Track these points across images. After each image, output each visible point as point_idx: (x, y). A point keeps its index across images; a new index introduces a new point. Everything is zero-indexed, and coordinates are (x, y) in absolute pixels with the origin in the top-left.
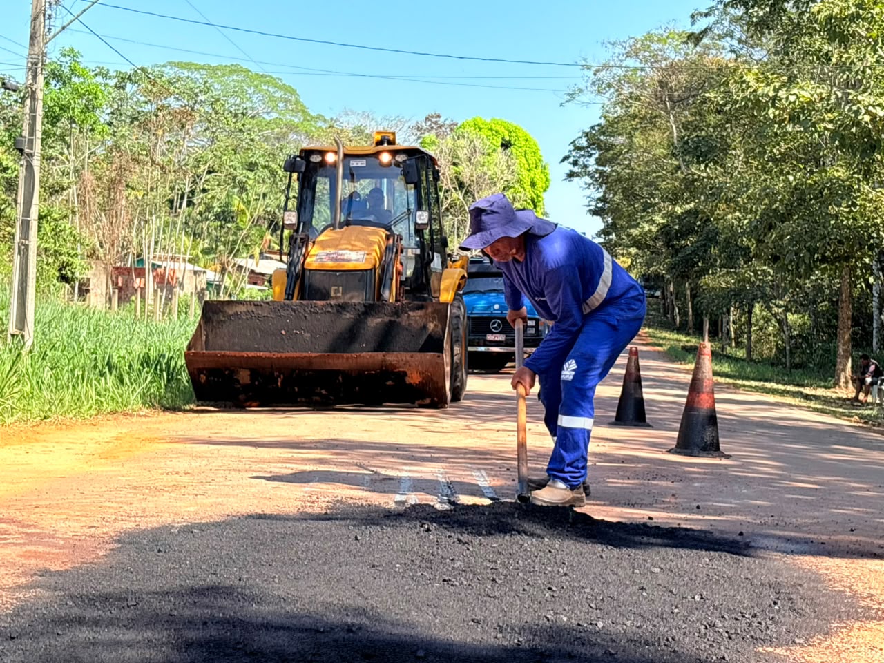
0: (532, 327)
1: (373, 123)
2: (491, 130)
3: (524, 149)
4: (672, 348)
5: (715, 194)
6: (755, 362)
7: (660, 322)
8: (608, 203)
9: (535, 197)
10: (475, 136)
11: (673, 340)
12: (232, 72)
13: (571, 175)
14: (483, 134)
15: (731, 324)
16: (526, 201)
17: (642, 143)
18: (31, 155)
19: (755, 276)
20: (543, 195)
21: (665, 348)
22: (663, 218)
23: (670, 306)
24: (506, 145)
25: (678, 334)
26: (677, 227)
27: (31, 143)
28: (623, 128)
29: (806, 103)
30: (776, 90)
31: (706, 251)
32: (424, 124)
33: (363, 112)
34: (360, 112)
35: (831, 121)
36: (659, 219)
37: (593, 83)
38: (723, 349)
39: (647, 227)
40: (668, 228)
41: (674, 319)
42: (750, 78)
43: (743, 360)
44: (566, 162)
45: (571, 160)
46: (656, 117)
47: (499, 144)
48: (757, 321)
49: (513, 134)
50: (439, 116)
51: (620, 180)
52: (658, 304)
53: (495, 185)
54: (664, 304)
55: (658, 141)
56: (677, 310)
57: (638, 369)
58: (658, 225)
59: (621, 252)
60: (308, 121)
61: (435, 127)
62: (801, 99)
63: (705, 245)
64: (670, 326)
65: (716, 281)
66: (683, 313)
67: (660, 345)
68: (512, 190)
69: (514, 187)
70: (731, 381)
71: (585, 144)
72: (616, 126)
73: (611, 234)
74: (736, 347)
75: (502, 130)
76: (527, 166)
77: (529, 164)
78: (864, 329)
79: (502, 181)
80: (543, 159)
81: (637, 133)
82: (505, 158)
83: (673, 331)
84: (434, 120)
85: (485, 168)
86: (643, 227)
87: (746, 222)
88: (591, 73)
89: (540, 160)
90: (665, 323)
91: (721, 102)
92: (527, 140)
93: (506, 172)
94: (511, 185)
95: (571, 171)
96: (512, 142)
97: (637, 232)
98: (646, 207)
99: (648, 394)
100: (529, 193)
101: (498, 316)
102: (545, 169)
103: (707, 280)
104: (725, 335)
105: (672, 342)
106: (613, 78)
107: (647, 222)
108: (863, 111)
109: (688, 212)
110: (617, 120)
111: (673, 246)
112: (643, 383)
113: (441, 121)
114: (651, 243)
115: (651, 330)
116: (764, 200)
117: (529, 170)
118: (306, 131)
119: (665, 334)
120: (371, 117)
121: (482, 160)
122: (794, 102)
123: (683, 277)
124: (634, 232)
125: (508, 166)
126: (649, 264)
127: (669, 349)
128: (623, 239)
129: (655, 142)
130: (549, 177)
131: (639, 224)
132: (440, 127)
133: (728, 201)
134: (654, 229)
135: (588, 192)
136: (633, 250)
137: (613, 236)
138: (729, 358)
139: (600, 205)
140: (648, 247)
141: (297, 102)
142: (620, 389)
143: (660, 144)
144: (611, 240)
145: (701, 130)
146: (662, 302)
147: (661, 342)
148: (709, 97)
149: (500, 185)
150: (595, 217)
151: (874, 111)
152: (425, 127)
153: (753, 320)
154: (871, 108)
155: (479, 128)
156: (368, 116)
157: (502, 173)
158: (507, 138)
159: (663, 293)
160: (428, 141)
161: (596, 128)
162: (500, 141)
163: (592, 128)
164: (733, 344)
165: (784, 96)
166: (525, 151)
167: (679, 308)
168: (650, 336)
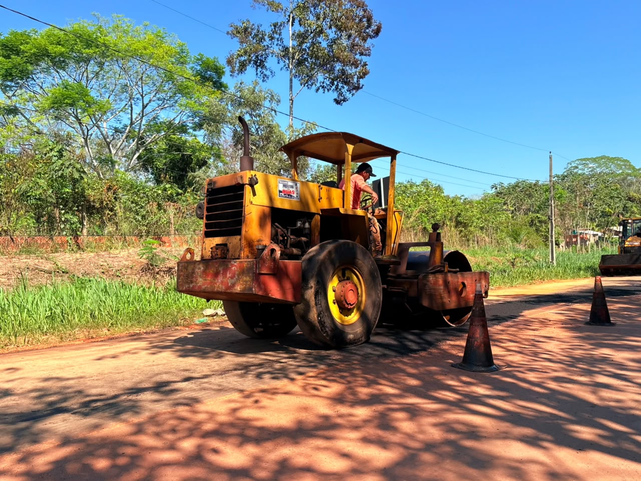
12: (602, 159)
18: (552, 219)
27: (552, 217)
141: (630, 165)
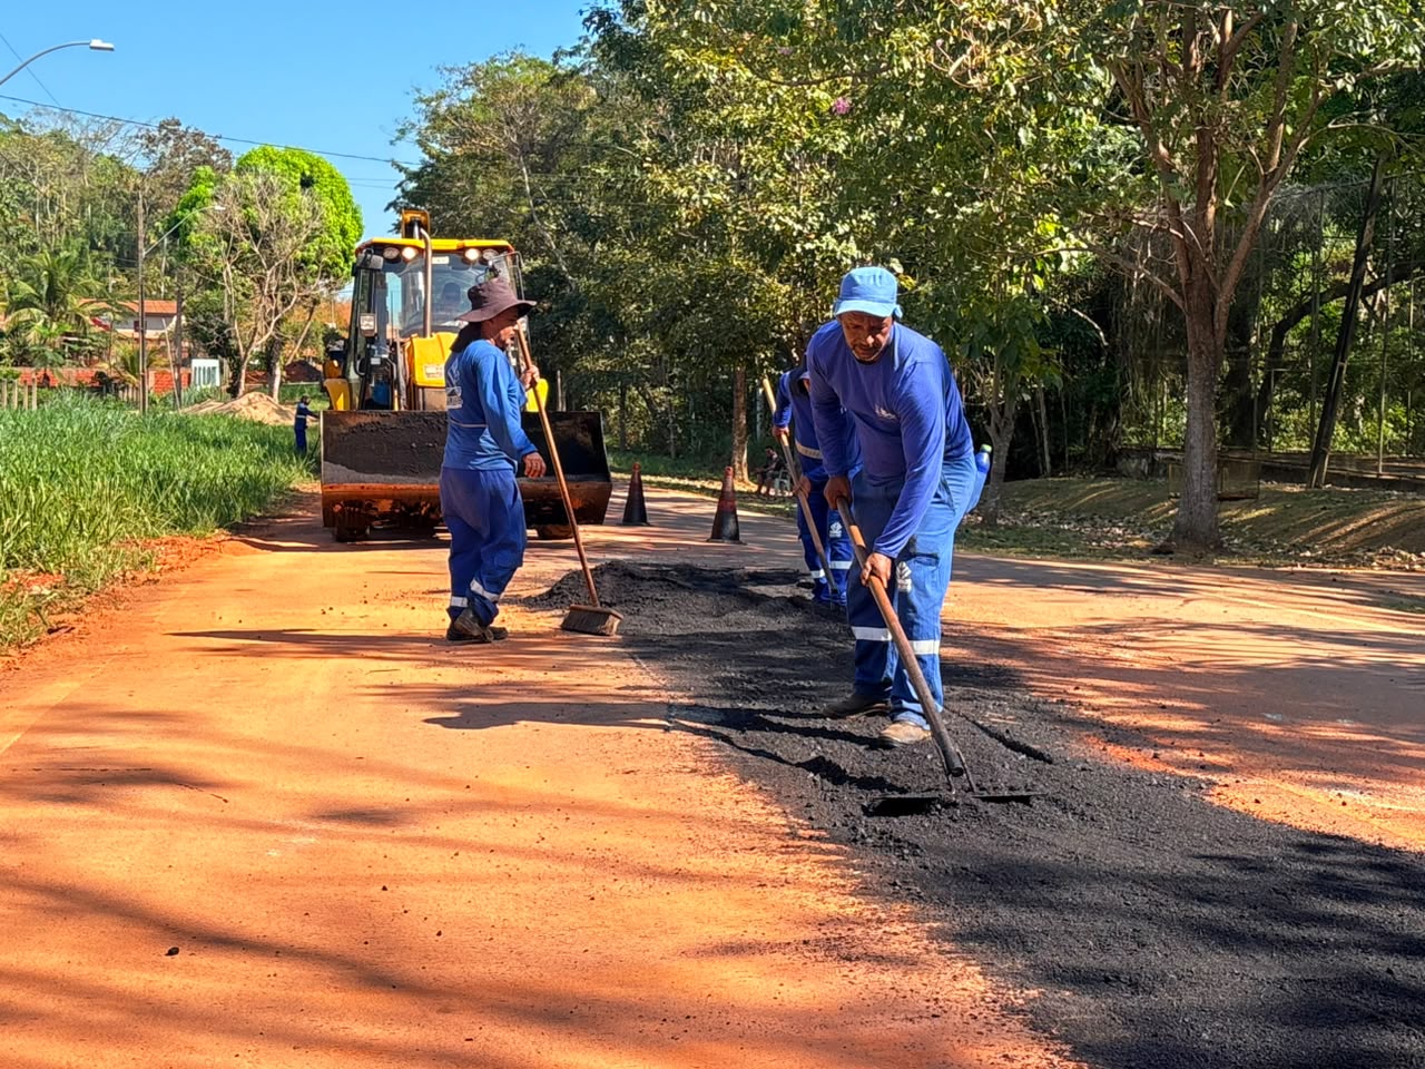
2: (287, 163)
3: (330, 187)
9: (347, 248)
10: (266, 171)
14: (278, 168)
16: (335, 253)
24: (306, 183)
28: (463, 172)
37: (427, 119)
44: (392, 209)
45: (399, 207)
46: (501, 158)
47: (298, 180)
49: (315, 168)
50: (178, 124)
53: (296, 235)
55: (502, 186)
61: (173, 137)
68: (318, 239)
69: (320, 236)
75: (300, 162)
76: (334, 210)
77: (337, 207)
79: (306, 229)
80: (354, 201)
81: (480, 178)
82: (307, 200)
84: (174, 129)
85: (285, 212)
89: (350, 202)
92: (333, 177)
94: (316, 233)
96: (314, 179)
100: (339, 244)
102: (357, 213)
113: (181, 130)
117: (337, 215)
121: (278, 201)
129: (499, 186)
130: (363, 223)
132: (181, 138)
149: (303, 235)
155: (271, 160)
157: (306, 219)
158: (308, 174)
160: (203, 175)
161: (428, 170)
162: (299, 176)
163: (422, 169)
166: (332, 191)
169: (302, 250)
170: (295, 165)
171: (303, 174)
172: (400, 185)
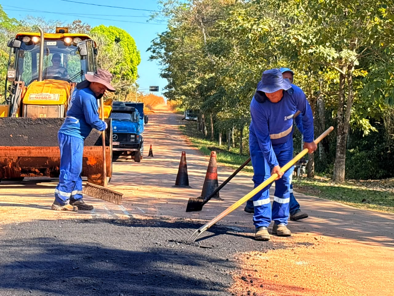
0: (133, 138)
1: (44, 24)
2: (110, 32)
3: (127, 42)
4: (203, 148)
5: (224, 72)
6: (244, 155)
7: (197, 134)
8: (171, 71)
9: (133, 68)
10: (101, 35)
11: (203, 144)
13: (152, 58)
14: (105, 34)
15: (233, 136)
16: (128, 70)
17: (188, 42)
19: (244, 112)
20: (137, 67)
21: (200, 148)
22: (199, 80)
23: (202, 126)
24: (117, 40)
25: (206, 140)
26: (205, 85)
28: (178, 34)
29: (267, 32)
30: (252, 26)
31: (220, 99)
32: (72, 25)
33: (38, 18)
34: (36, 18)
35: (277, 41)
36: (197, 81)
37: (163, 11)
38: (228, 148)
39: (191, 85)
40: (201, 86)
41: (204, 132)
42: (240, 19)
43: (238, 155)
44: (149, 51)
45: (152, 50)
46: (195, 28)
47: (114, 40)
48: (246, 134)
49: (121, 35)
50: (80, 22)
51: (177, 60)
52: (196, 125)
53: (112, 62)
54: (199, 125)
55: (197, 41)
56: (206, 128)
57: (185, 159)
58: (196, 84)
59: (177, 97)
60: (7, 22)
61: (78, 27)
62: (264, 30)
63: (220, 96)
64: (203, 137)
65: (225, 115)
66: (209, 129)
67: (197, 146)
68: (121, 64)
69: (121, 63)
70: (231, 165)
71: (159, 42)
72: (175, 33)
73: (172, 88)
74: (235, 147)
75: (115, 32)
76: (128, 52)
77: (129, 51)
78: (297, 139)
79: (115, 59)
80: (137, 48)
81: (186, 37)
82: (117, 47)
83: (203, 139)
84: (78, 23)
85: (107, 52)
86: (189, 85)
87: (238, 87)
88: (162, 6)
89: (135, 49)
90: (200, 135)
91: (227, 27)
92: (128, 38)
93: (118, 54)
94: (120, 61)
95: (152, 56)
96: (121, 39)
97: (185, 87)
98: (190, 74)
99: (190, 172)
100: (130, 66)
101: (116, 132)
102: (138, 53)
103: (220, 114)
104: (230, 142)
105: (203, 145)
106: (174, 8)
107: (191, 82)
108: (292, 37)
109: (212, 78)
110: (175, 30)
111: (204, 95)
112: (188, 167)
113: (81, 24)
114: (193, 93)
115: (192, 138)
116: (246, 77)
117: (129, 54)
118: (6, 28)
119: (200, 141)
120: (42, 20)
121: (105, 48)
122: (260, 32)
123: (209, 112)
124: (184, 87)
125: (119, 52)
126: (191, 104)
127: (201, 149)
128: (178, 90)
129: (195, 41)
130: (140, 58)
131: (187, 83)
132: (81, 27)
133: (230, 76)
134: (194, 86)
135: (161, 67)
136: (184, 97)
137: (173, 89)
138: (231, 153)
139: (166, 72)
140: (191, 95)
142: (178, 170)
143: (198, 42)
144: (172, 91)
145: (218, 36)
146: (198, 124)
147: (197, 145)
148: (221, 24)
149: (114, 62)
150: (164, 78)
151: (297, 37)
152: (73, 27)
153: (244, 134)
154: (295, 36)
155: (103, 31)
156: (41, 20)
157: (116, 55)
158: (118, 37)
159: (199, 119)
161: (165, 34)
162: (114, 38)
163: (163, 33)
164: (234, 146)
165: (256, 29)
166: (128, 44)
167: (207, 126)
168: (192, 142)
169: (114, 69)
170: (113, 33)
171: (116, 37)
172: (153, 41)
